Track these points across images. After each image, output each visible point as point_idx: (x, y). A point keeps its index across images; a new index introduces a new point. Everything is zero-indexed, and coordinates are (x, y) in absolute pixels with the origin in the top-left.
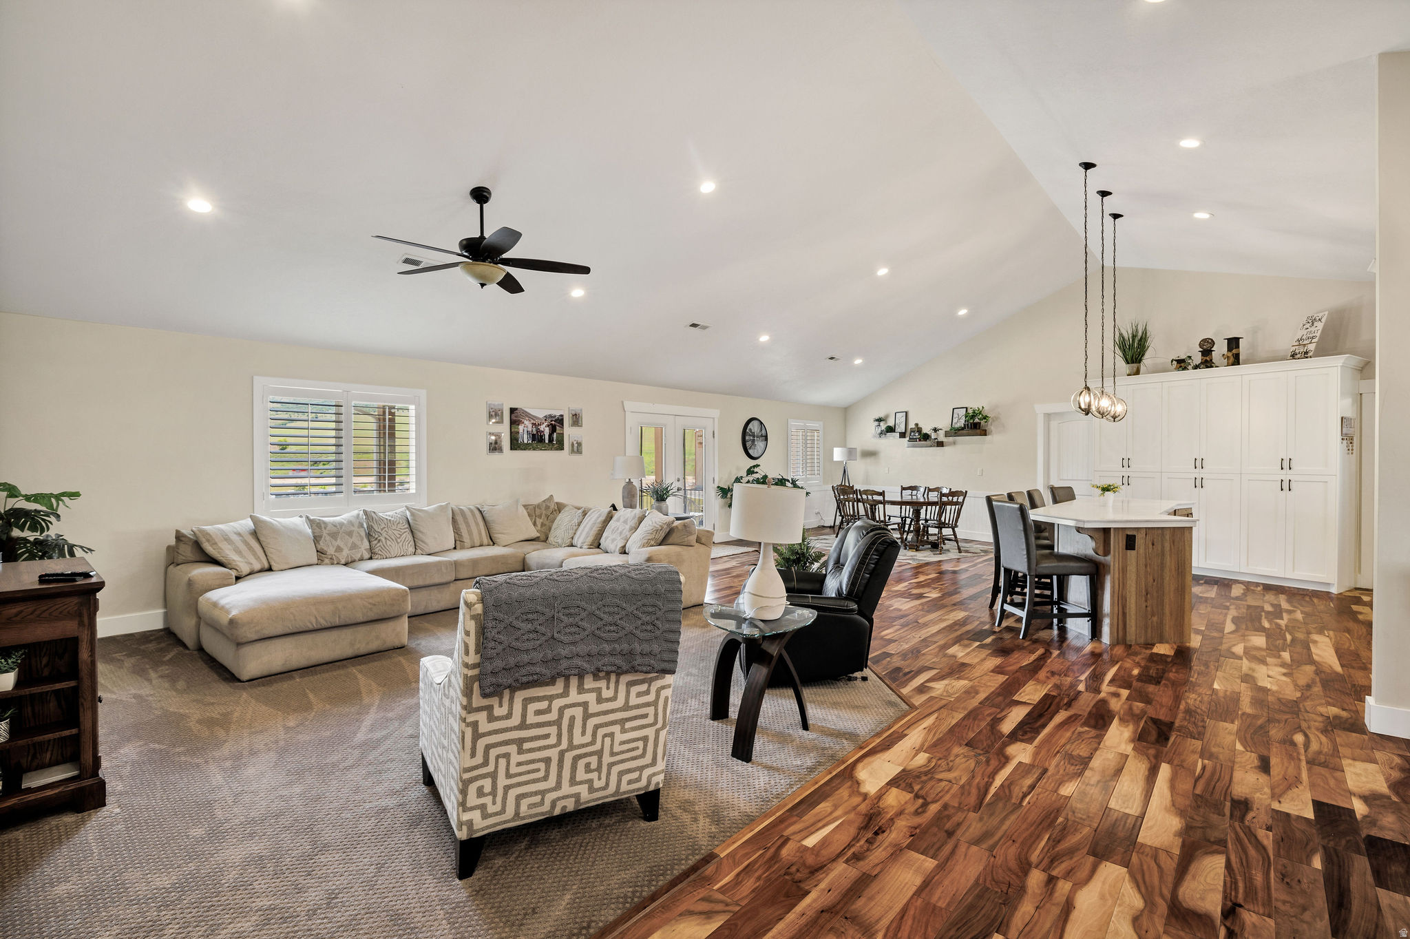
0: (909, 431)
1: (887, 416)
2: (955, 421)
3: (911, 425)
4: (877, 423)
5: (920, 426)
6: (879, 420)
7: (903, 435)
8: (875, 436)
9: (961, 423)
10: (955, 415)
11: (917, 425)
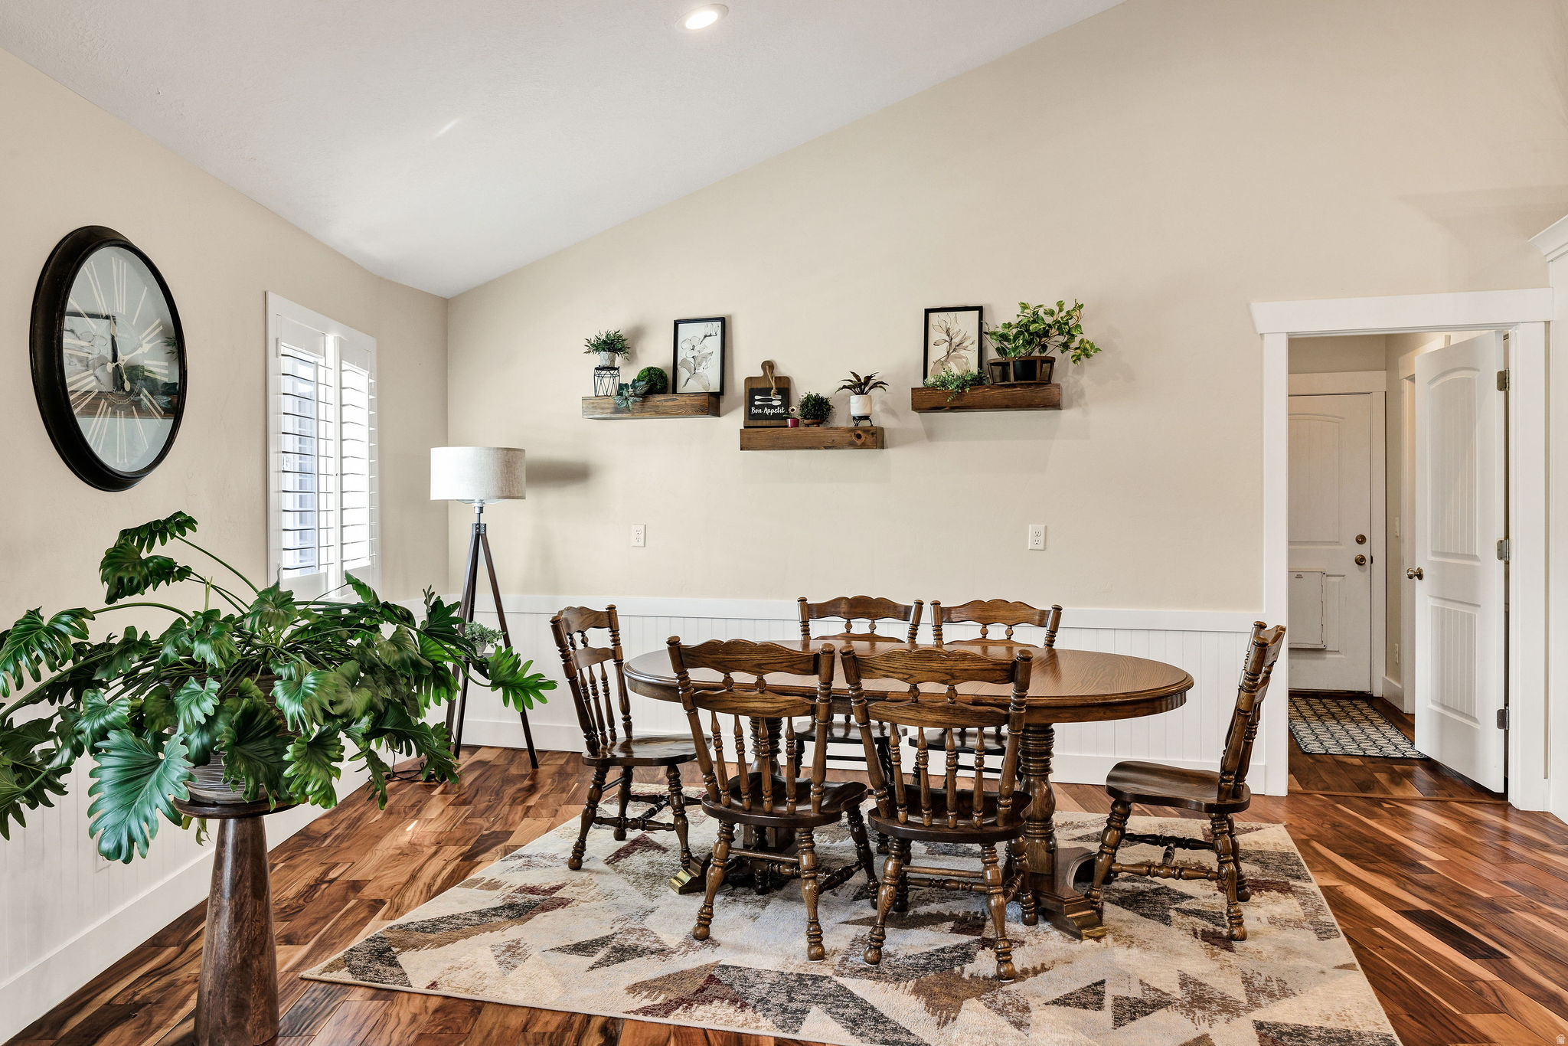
0: (738, 386)
1: (638, 333)
2: (937, 353)
3: (746, 367)
4: (602, 358)
5: (782, 370)
6: (612, 345)
7: (712, 404)
8: (592, 405)
9: (967, 363)
10: (934, 336)
11: (768, 366)
